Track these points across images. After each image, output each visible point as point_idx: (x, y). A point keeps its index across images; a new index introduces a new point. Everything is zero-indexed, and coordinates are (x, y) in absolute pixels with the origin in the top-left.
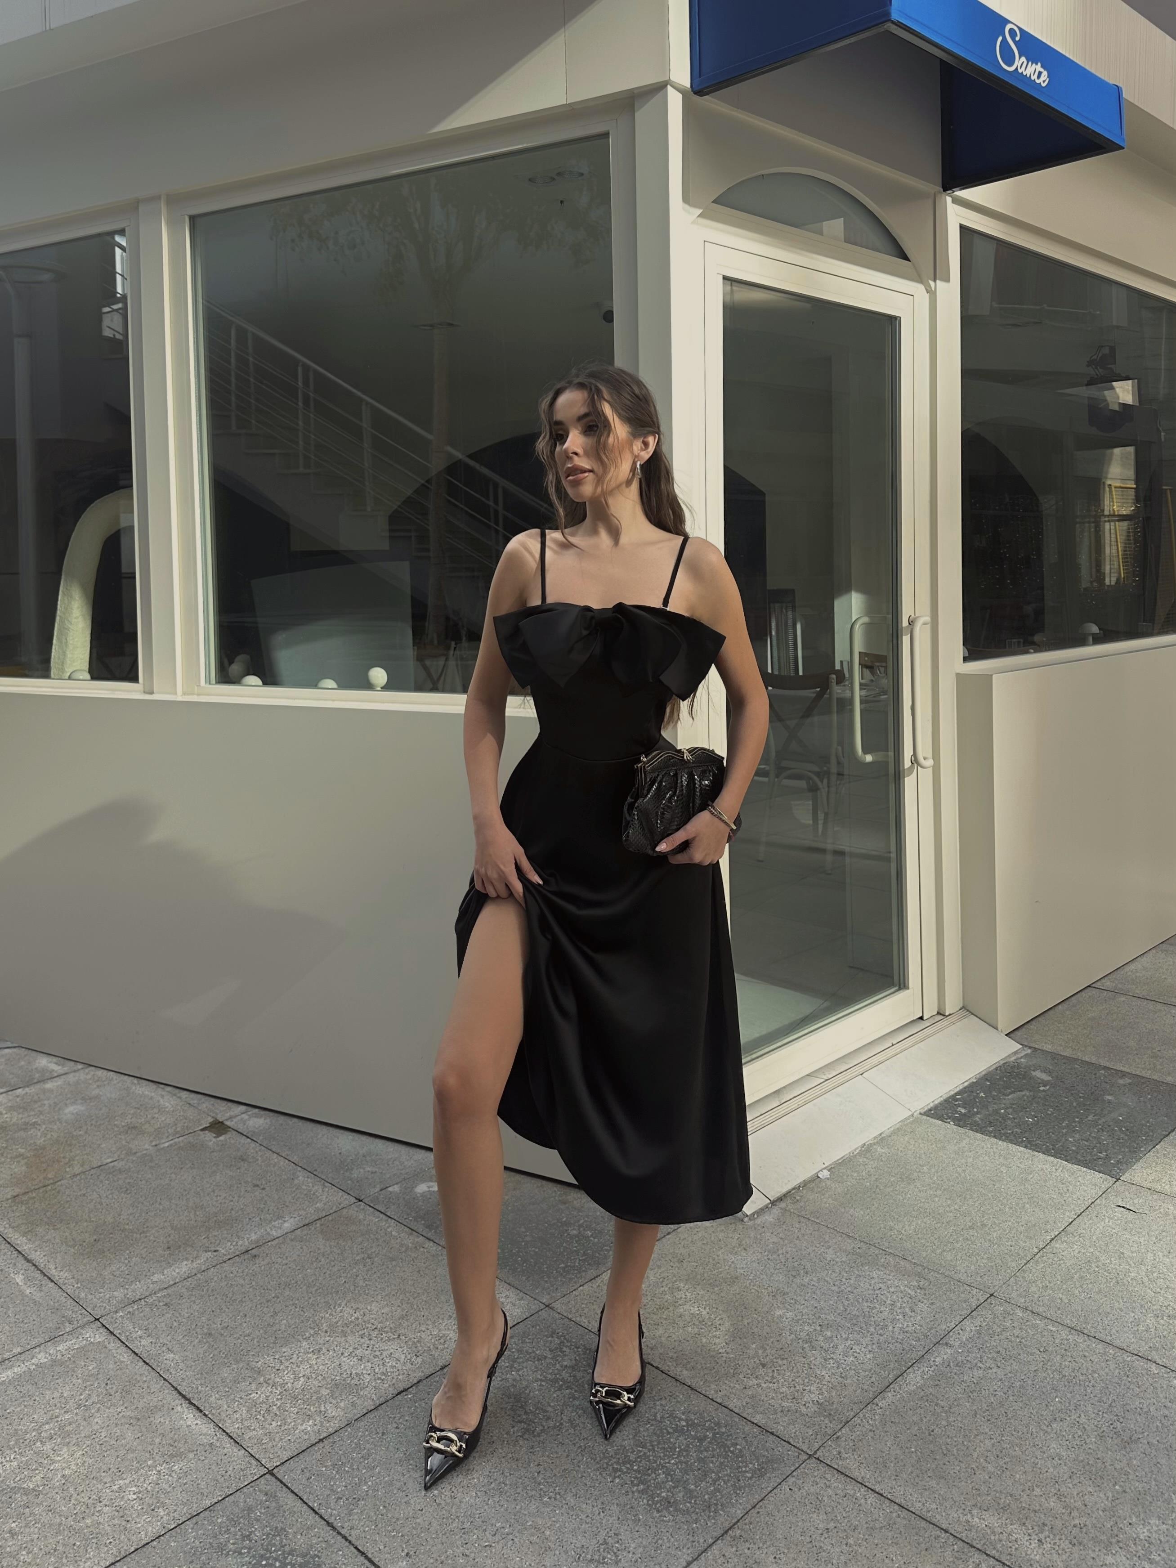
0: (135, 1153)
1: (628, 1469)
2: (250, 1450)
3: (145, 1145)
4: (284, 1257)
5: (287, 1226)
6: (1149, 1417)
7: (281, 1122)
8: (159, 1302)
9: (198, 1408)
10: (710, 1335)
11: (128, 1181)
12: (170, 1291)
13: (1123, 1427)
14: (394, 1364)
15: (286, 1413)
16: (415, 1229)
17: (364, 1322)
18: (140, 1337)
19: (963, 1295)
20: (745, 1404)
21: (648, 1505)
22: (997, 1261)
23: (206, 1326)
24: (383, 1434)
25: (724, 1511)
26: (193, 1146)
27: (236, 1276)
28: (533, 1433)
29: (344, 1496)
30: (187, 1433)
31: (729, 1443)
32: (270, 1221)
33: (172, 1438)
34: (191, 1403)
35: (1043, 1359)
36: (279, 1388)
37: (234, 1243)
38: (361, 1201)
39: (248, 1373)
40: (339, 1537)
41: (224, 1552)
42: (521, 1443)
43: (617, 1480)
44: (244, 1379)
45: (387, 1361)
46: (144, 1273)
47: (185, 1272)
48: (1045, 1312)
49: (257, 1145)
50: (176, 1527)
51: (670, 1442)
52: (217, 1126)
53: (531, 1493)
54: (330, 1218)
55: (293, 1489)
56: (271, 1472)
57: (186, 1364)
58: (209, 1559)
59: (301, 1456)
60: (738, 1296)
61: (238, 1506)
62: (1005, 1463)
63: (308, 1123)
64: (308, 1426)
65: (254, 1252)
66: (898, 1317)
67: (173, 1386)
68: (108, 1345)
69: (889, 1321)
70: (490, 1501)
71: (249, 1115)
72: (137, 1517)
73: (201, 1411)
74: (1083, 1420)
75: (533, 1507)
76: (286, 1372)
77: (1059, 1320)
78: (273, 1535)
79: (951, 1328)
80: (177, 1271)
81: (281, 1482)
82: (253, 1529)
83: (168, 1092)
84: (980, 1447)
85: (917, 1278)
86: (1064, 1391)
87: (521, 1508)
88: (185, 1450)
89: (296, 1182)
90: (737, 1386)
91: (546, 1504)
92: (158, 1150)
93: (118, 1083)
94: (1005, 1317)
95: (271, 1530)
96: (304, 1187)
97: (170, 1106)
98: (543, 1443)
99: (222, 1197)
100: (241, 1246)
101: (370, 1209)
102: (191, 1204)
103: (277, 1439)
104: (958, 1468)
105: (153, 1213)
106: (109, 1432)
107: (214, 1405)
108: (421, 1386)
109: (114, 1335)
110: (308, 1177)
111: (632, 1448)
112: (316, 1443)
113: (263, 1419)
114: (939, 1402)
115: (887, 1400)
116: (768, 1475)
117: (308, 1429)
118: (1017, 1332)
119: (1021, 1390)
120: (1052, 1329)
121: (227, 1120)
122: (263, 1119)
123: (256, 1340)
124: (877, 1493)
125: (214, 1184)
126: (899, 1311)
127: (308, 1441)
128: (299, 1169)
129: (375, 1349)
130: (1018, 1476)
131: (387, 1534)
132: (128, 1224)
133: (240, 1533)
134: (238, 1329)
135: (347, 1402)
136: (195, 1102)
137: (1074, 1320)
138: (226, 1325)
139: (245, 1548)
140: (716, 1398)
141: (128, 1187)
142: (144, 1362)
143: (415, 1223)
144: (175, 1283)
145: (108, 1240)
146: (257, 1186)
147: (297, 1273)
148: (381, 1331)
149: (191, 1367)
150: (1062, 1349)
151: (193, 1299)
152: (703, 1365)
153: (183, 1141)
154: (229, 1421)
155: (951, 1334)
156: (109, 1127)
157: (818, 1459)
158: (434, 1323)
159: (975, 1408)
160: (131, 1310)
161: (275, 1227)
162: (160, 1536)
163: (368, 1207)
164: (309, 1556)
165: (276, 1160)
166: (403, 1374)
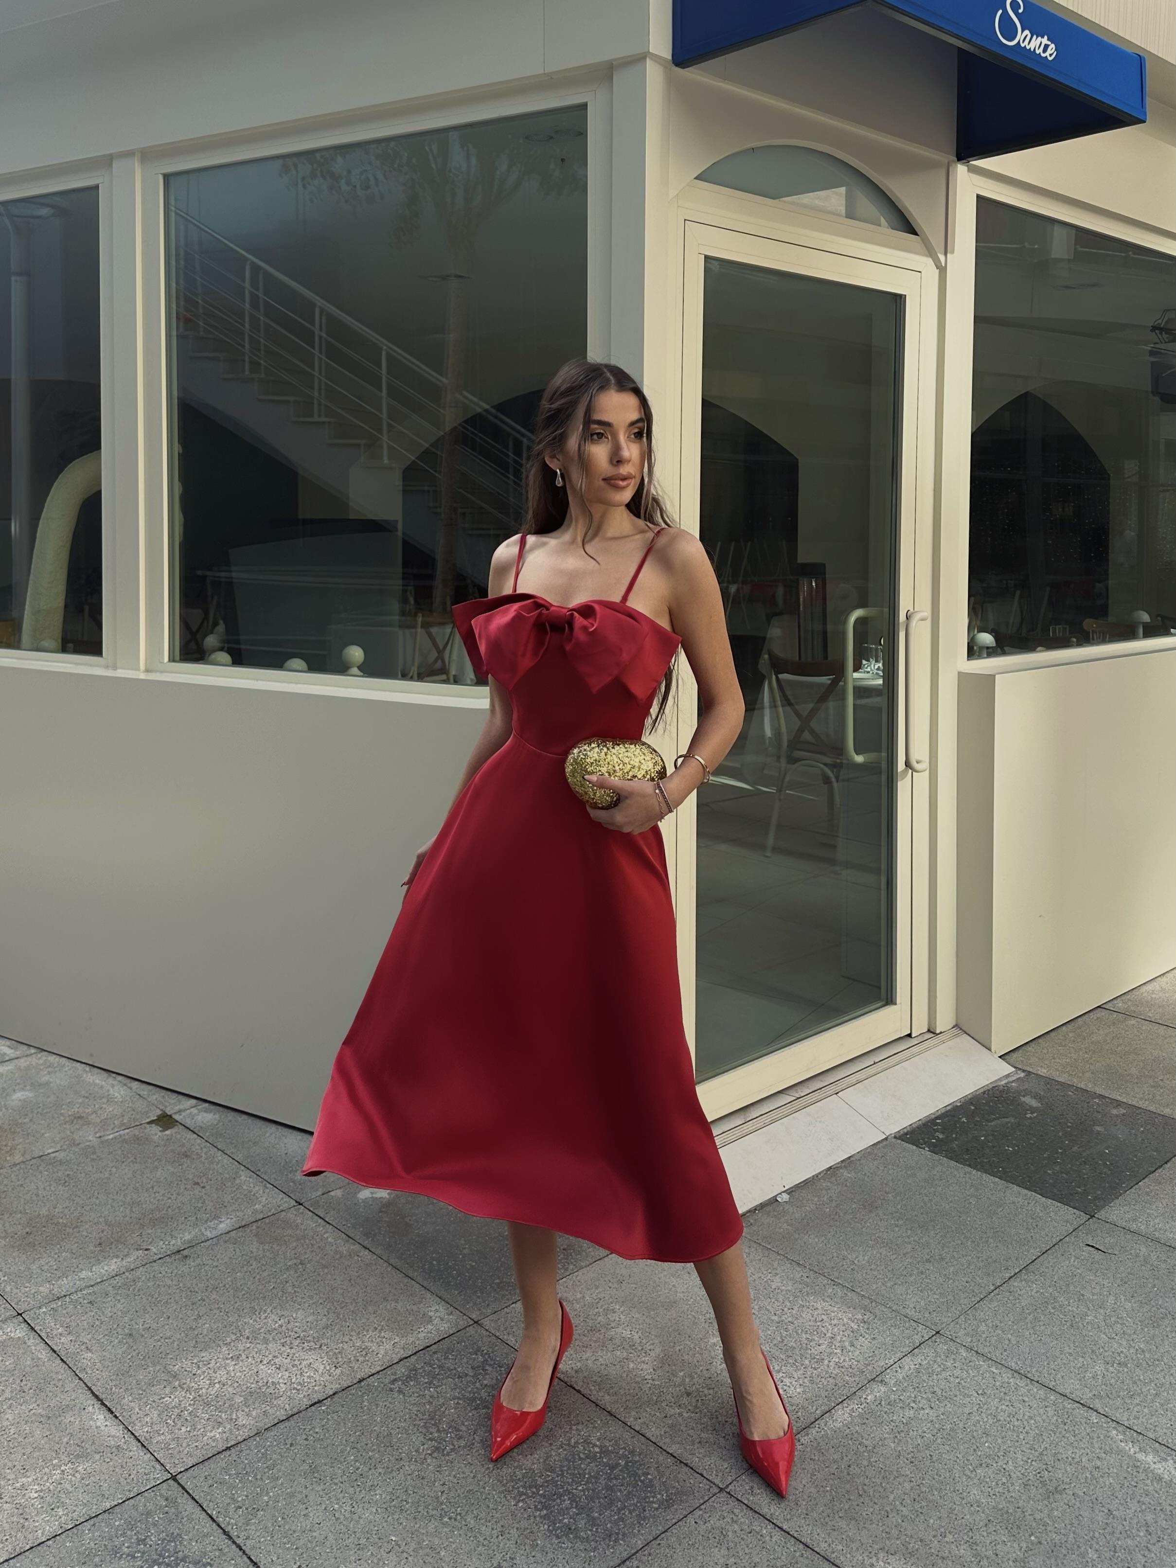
0: (78, 1144)
1: (534, 1493)
2: (155, 1454)
3: (90, 1136)
4: (216, 1259)
5: (224, 1225)
6: (1079, 1467)
7: (230, 1118)
8: (84, 1299)
9: (109, 1410)
10: (639, 1360)
11: (68, 1172)
12: (95, 1289)
13: (1051, 1476)
14: (312, 1374)
15: (197, 1419)
16: (352, 1235)
17: (288, 1329)
18: (61, 1334)
19: (907, 1331)
20: (663, 1433)
21: (551, 1531)
22: (949, 1298)
23: (127, 1326)
24: (291, 1445)
25: (624, 1541)
26: (138, 1139)
27: (164, 1276)
28: (443, 1451)
29: (244, 1505)
30: (96, 1433)
31: (640, 1472)
32: (206, 1221)
33: (80, 1438)
34: (103, 1404)
35: (979, 1402)
36: (193, 1394)
37: (167, 1243)
38: (300, 1204)
39: (164, 1376)
40: (234, 1546)
41: (118, 1555)
42: (429, 1461)
43: (521, 1504)
44: (159, 1382)
45: (306, 1371)
46: (72, 1269)
47: (113, 1270)
48: (990, 1352)
49: (204, 1141)
50: (73, 1528)
51: (580, 1468)
52: (165, 1119)
53: (431, 1513)
54: (267, 1220)
55: (194, 1496)
56: (174, 1478)
57: (102, 1364)
58: (102, 1561)
59: (206, 1463)
60: (674, 1321)
61: (137, 1510)
62: (921, 1507)
63: (258, 1120)
64: (217, 1433)
65: (185, 1253)
66: (835, 1351)
67: (87, 1386)
68: (27, 1341)
69: (826, 1354)
70: (390, 1518)
71: (198, 1110)
72: (36, 1515)
73: (112, 1413)
74: (1010, 1466)
75: (431, 1527)
76: (202, 1377)
77: (1003, 1362)
78: (169, 1541)
79: (889, 1365)
80: (106, 1268)
81: (183, 1488)
82: (149, 1534)
83: (119, 1081)
84: (898, 1489)
85: (863, 1311)
86: (995, 1436)
87: (419, 1527)
88: (92, 1451)
89: (238, 1181)
90: (658, 1414)
91: (445, 1524)
92: (102, 1142)
93: (70, 1070)
94: (947, 1356)
95: (167, 1536)
96: (245, 1187)
97: (119, 1097)
98: (452, 1462)
99: (161, 1194)
100: (174, 1245)
101: (310, 1213)
102: (128, 1199)
103: (184, 1445)
104: (872, 1510)
105: (89, 1207)
106: (19, 1429)
107: (126, 1407)
108: (336, 1398)
109: (35, 1331)
110: (250, 1177)
111: (541, 1472)
112: (223, 1451)
113: (173, 1424)
114: (864, 1441)
115: (810, 1436)
116: (675, 1507)
117: (217, 1436)
118: (957, 1372)
119: (951, 1433)
120: (995, 1371)
121: (175, 1113)
122: (212, 1115)
123: (176, 1344)
124: (784, 1531)
125: (154, 1180)
126: (838, 1344)
127: (215, 1449)
128: (243, 1168)
129: (295, 1358)
130: (932, 1521)
131: (282, 1545)
132: (62, 1218)
133: (135, 1537)
134: (160, 1331)
135: (259, 1411)
136: (145, 1093)
137: (1019, 1363)
138: (148, 1326)
139: (139, 1552)
140: (635, 1425)
141: (67, 1179)
142: (62, 1360)
143: (353, 1230)
144: (102, 1281)
145: (40, 1233)
146: (198, 1184)
147: (226, 1276)
148: (303, 1340)
149: (107, 1368)
150: (1000, 1392)
151: (119, 1298)
152: (627, 1391)
153: (128, 1134)
154: (139, 1424)
155: (888, 1371)
156: (56, 1115)
157: (729, 1493)
158: (359, 1334)
159: (900, 1448)
160: (55, 1306)
161: (210, 1228)
162: (56, 1536)
163: (307, 1212)
164: (201, 1564)
165: (220, 1158)
166: (320, 1385)
